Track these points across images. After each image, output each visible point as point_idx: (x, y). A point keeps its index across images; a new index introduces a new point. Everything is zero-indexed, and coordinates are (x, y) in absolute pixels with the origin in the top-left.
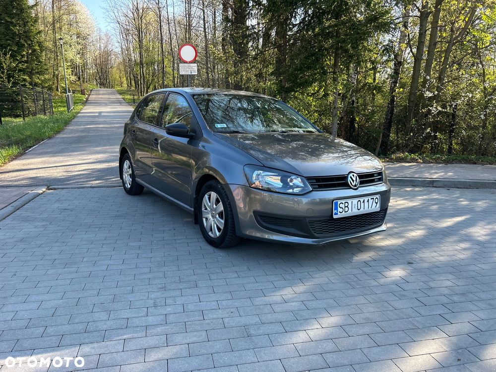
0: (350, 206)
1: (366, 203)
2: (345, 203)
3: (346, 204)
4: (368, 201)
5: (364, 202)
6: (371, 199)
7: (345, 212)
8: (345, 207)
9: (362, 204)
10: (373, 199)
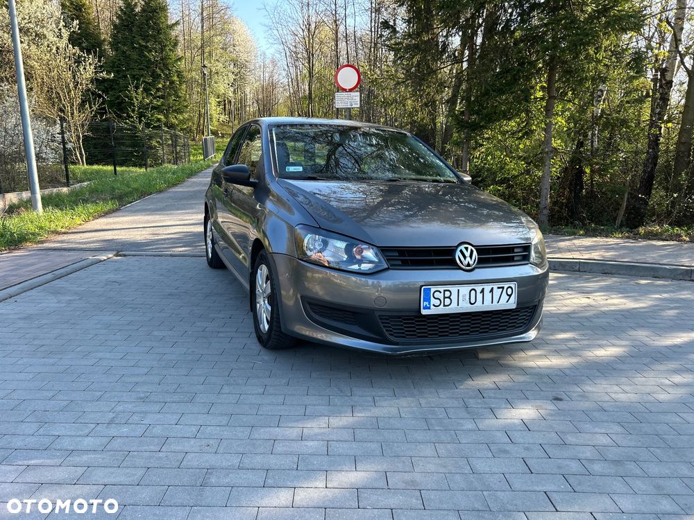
0: (454, 297)
1: (488, 295)
2: (445, 291)
3: (447, 294)
4: (492, 291)
5: (482, 291)
6: (499, 288)
7: (444, 306)
8: (445, 298)
9: (480, 296)
10: (503, 288)
